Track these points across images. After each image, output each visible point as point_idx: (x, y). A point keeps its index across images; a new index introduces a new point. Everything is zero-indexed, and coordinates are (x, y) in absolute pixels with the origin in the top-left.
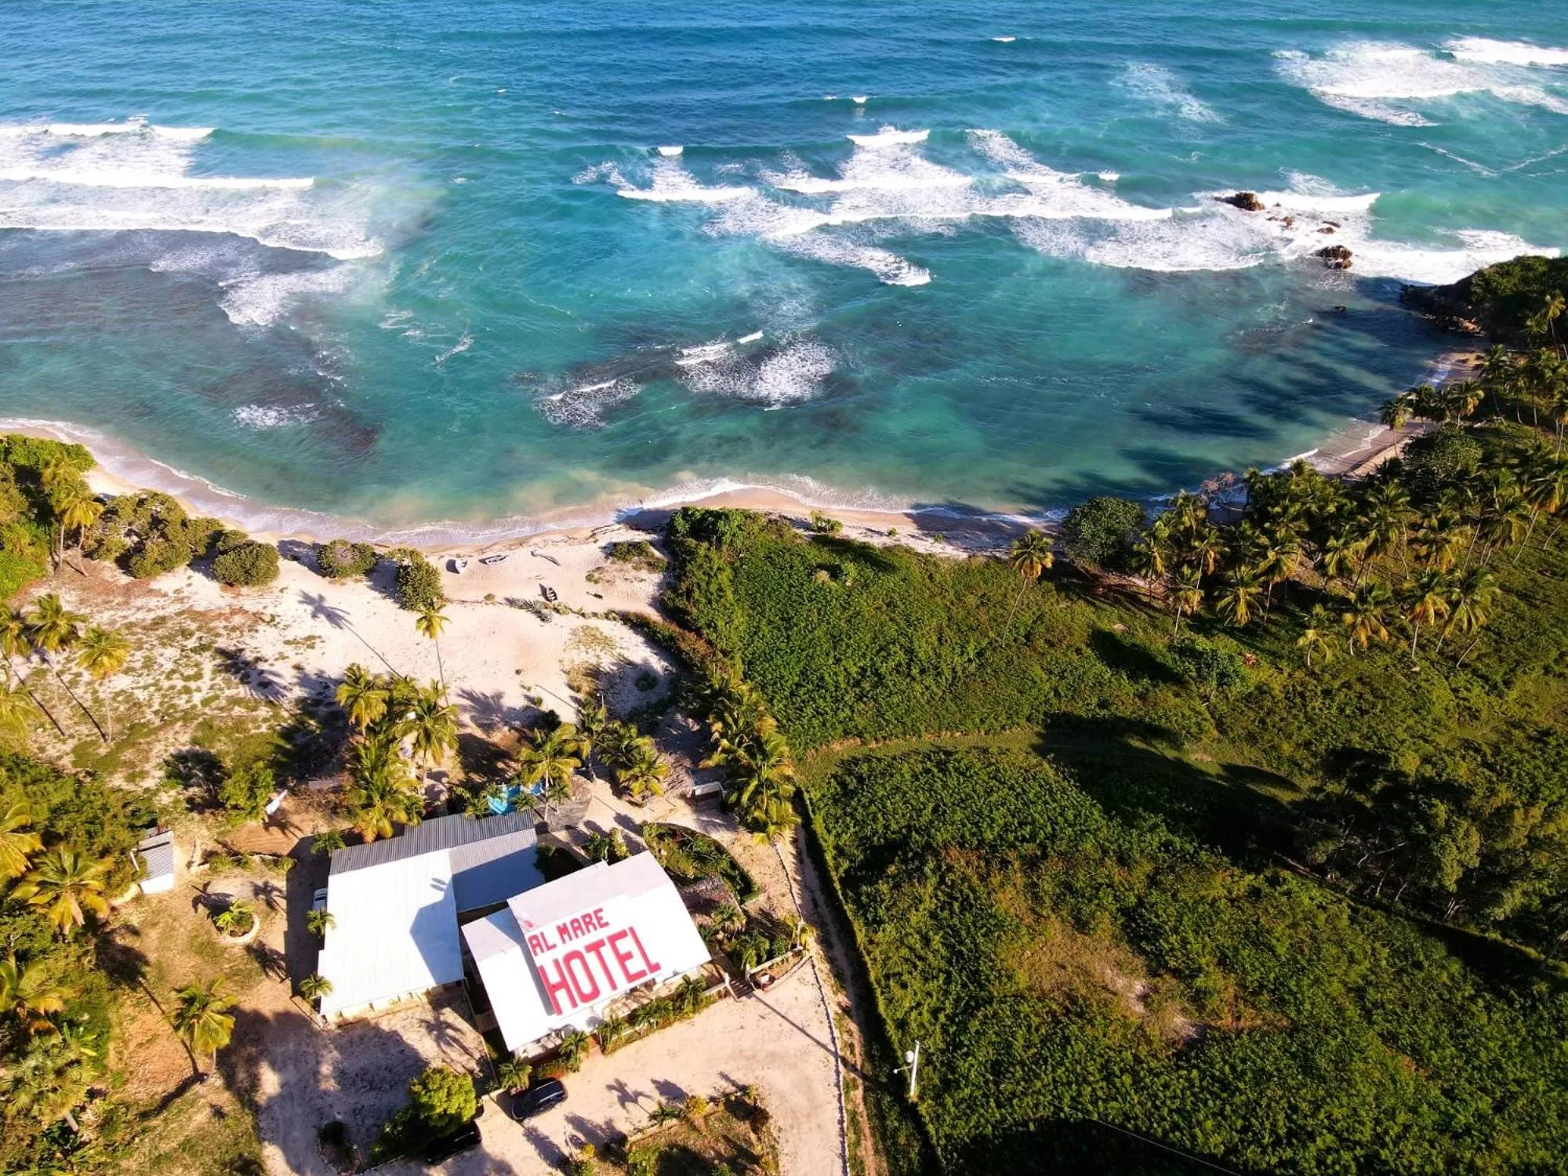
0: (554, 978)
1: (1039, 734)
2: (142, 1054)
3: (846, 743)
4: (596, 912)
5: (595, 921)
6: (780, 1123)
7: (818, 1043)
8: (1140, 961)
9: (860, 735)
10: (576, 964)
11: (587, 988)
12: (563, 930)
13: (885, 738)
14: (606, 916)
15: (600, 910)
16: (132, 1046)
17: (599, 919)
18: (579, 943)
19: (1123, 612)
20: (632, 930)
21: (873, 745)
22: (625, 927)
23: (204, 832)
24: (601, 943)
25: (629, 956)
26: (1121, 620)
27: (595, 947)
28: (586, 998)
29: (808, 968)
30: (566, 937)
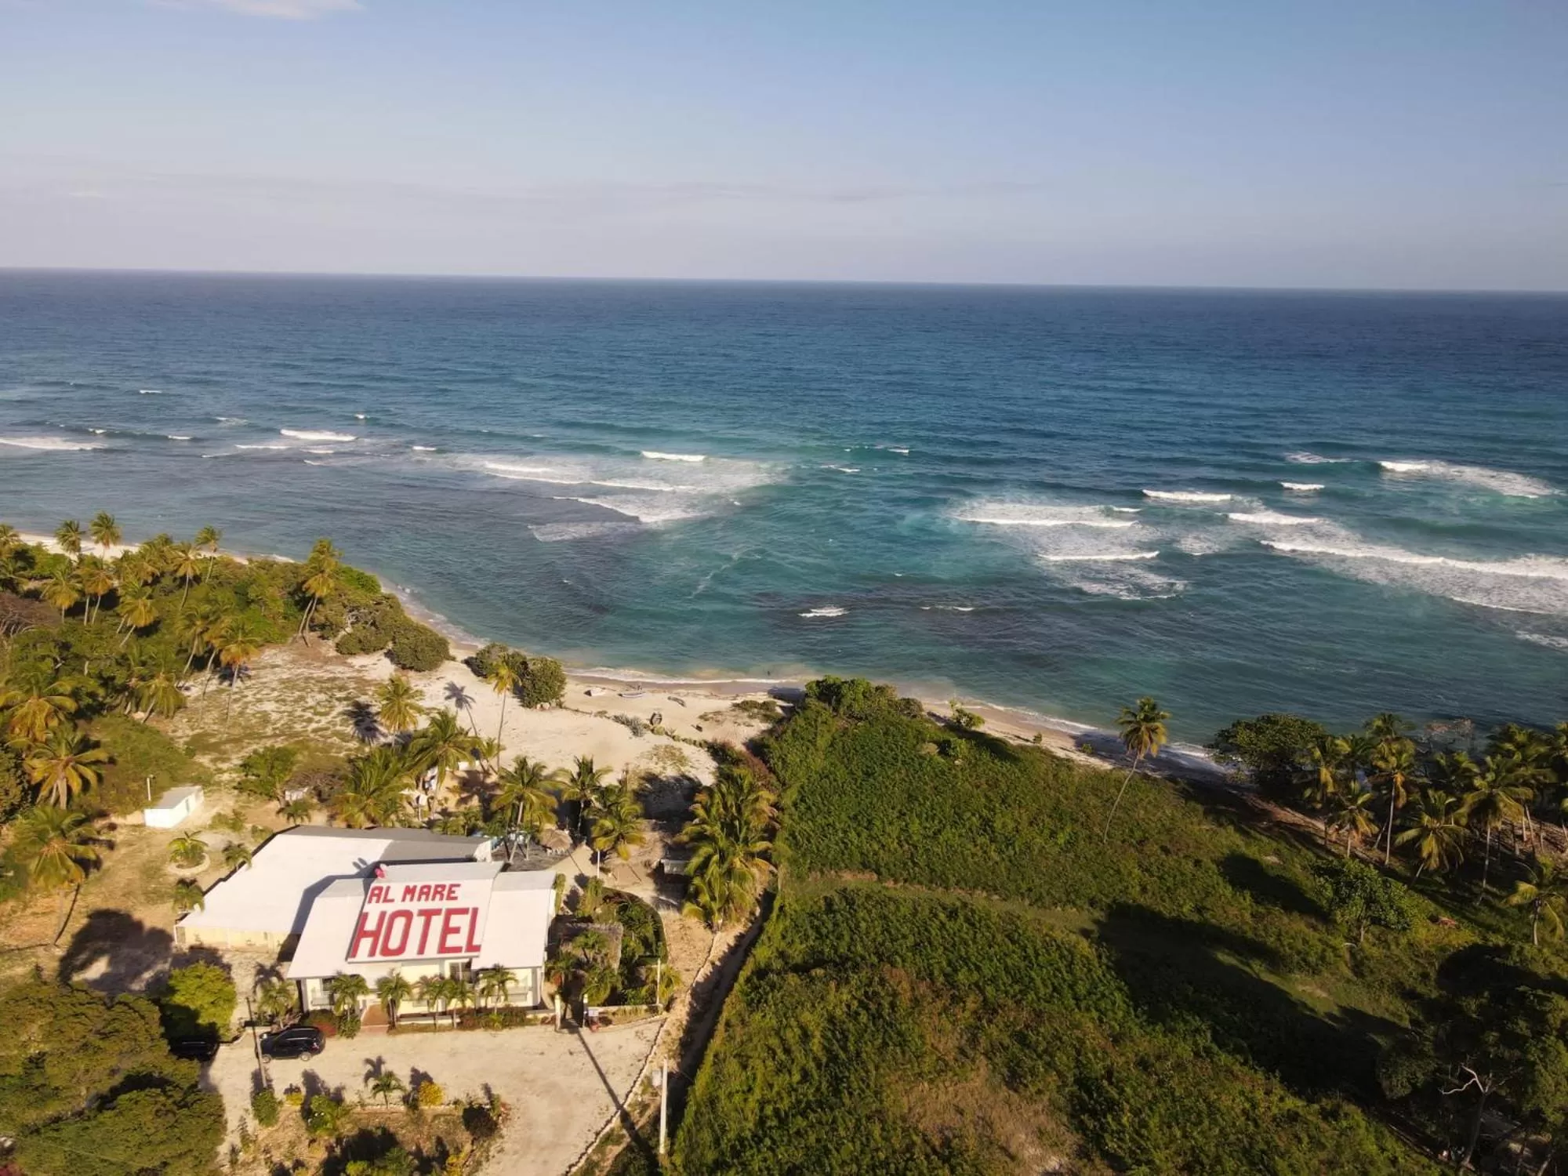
0: (371, 925)
1: (1097, 922)
2: (30, 919)
3: (860, 876)
4: (452, 886)
5: (445, 893)
6: (506, 1146)
7: (611, 1092)
8: (1072, 1139)
9: (879, 873)
10: (400, 923)
11: (394, 943)
12: (409, 891)
13: (906, 881)
14: (458, 892)
15: (458, 885)
16: (29, 911)
17: (451, 891)
18: (414, 906)
19: (1283, 846)
20: (475, 911)
21: (890, 884)
22: (470, 905)
23: (231, 803)
24: (438, 912)
25: (457, 930)
26: (1277, 853)
27: (428, 914)
28: (386, 951)
29: (655, 1027)
30: (408, 897)
